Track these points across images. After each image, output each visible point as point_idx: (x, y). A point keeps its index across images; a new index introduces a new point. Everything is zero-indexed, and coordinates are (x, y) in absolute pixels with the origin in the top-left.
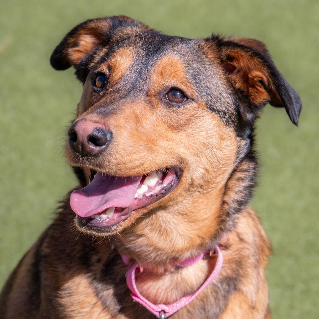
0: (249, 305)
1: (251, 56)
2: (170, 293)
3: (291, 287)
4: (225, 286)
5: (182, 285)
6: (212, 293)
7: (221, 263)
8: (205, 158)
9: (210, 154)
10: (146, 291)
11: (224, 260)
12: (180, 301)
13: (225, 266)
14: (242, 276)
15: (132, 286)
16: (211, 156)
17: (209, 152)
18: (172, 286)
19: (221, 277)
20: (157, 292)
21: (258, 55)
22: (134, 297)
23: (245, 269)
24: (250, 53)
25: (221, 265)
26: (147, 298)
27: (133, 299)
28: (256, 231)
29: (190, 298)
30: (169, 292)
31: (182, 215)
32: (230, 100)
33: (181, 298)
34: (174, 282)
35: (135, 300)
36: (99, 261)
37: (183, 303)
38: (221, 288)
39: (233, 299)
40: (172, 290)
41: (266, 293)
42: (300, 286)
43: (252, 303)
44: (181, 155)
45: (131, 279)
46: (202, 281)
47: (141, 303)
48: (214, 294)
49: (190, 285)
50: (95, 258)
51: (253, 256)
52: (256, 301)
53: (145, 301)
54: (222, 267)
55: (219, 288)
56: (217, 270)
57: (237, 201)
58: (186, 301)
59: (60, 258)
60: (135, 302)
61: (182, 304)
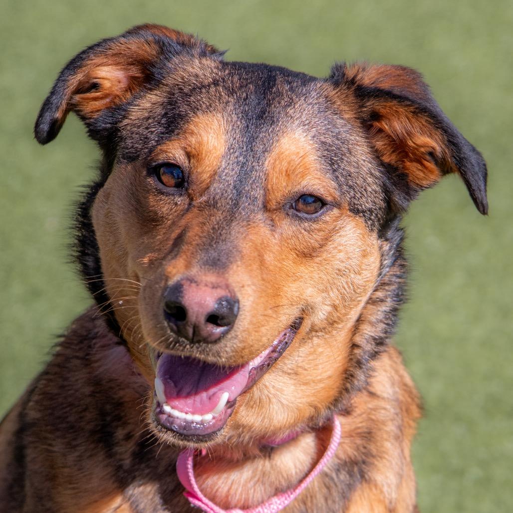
0: (386, 507)
1: (414, 112)
2: (252, 491)
3: (459, 473)
4: (344, 476)
5: (273, 477)
6: (320, 489)
7: (338, 439)
8: (335, 290)
9: (344, 284)
10: (211, 488)
11: (342, 432)
12: (270, 505)
13: (344, 443)
14: (373, 456)
15: (189, 481)
16: (346, 286)
17: (343, 280)
18: (256, 479)
19: (337, 461)
20: (229, 491)
21: (425, 112)
22: (191, 499)
23: (379, 444)
24: (412, 109)
25: (338, 441)
26: (213, 499)
27: (190, 503)
28: (396, 378)
29: (286, 499)
30: (251, 489)
31: (289, 374)
32: (377, 187)
33: (269, 498)
34: (259, 473)
35: (194, 504)
36: (128, 437)
37: (275, 507)
38: (336, 480)
39: (358, 498)
40: (255, 485)
41: (412, 484)
42: (475, 472)
43: (391, 502)
44: (309, 300)
45: (187, 468)
46: (306, 469)
47: (203, 509)
48: (325, 490)
49: (285, 476)
50: (120, 433)
51: (392, 420)
52: (396, 499)
53: (210, 507)
54: (340, 444)
55: (332, 479)
56: (331, 450)
57: (375, 339)
58: (280, 504)
59: (58, 430)
60: (193, 508)
61: (273, 509)
